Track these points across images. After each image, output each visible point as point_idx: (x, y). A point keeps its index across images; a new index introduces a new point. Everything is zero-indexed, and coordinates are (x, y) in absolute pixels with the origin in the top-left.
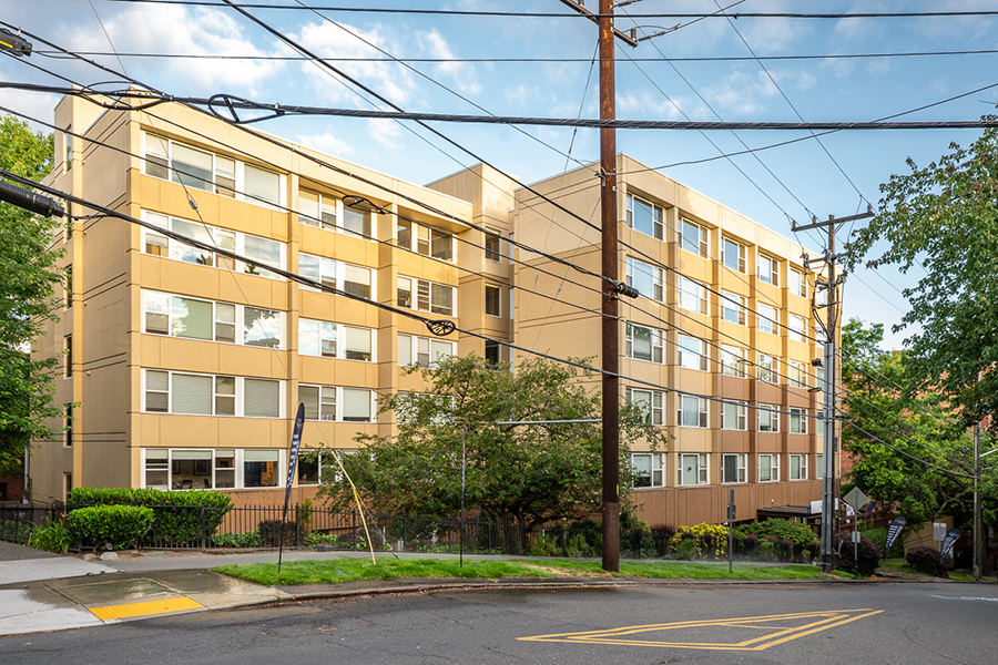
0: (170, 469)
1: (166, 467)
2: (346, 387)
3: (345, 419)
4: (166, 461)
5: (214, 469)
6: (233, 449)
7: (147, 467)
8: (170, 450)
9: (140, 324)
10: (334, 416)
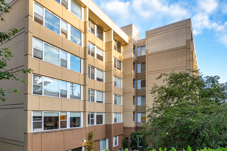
0: (43, 121)
1: (41, 120)
2: (98, 91)
3: (97, 102)
4: (41, 117)
5: (60, 120)
6: (66, 112)
7: (33, 120)
8: (43, 112)
9: (31, 52)
10: (94, 100)
